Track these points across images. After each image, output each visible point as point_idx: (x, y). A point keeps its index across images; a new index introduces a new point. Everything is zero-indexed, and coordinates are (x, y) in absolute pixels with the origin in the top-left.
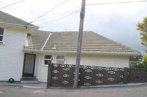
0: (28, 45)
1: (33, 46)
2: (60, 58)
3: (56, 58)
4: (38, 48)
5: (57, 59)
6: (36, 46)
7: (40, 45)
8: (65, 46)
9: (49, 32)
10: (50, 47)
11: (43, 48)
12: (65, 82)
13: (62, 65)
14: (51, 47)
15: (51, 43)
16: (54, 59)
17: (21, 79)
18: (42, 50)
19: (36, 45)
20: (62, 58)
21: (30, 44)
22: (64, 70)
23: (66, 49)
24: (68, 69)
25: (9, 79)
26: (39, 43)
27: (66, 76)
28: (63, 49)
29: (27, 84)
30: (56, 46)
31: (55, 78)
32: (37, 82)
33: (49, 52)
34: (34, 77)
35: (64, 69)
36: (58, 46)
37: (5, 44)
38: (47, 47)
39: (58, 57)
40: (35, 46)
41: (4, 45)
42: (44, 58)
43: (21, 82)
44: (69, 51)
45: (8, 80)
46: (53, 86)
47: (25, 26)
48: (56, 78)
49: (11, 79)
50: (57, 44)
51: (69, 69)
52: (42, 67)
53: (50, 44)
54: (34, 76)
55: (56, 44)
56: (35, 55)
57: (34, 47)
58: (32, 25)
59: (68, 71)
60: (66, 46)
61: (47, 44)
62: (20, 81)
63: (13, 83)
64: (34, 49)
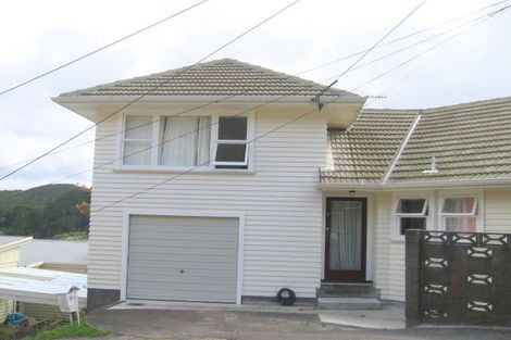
0: (333, 168)
1: (353, 168)
2: (458, 205)
3: (441, 208)
4: (371, 175)
5: (446, 210)
6: (363, 168)
7: (378, 163)
8: (473, 157)
9: (413, 113)
10: (415, 168)
11: (388, 174)
12: (480, 306)
13: (459, 238)
14: (419, 167)
15: (421, 150)
16: (436, 212)
17: (320, 292)
18: (385, 181)
19: (362, 163)
20: (465, 207)
21: (341, 162)
22: (470, 257)
23: (476, 171)
24: (485, 253)
25: (279, 289)
26: (376, 157)
27: (479, 279)
28: (464, 171)
29: (339, 307)
30: (441, 160)
31: (436, 288)
32: (375, 301)
33: (411, 187)
34: (366, 282)
35: (469, 252)
36: (446, 160)
37: (258, 169)
38: (405, 168)
39: (450, 205)
40: (358, 168)
41: (253, 174)
42: (398, 211)
43: (320, 300)
44: (491, 178)
45: (275, 295)
46: (429, 320)
47: (312, 100)
48: (441, 289)
49: (283, 290)
50: (443, 154)
51: (490, 252)
52: (392, 246)
53: (414, 156)
54: (368, 279)
55: (438, 154)
56: (364, 201)
57: (356, 172)
58: (338, 93)
59: (488, 259)
60: (479, 157)
61: (405, 157)
62: (314, 296)
63: (291, 304)
64: (357, 178)
